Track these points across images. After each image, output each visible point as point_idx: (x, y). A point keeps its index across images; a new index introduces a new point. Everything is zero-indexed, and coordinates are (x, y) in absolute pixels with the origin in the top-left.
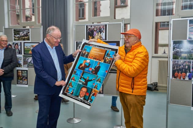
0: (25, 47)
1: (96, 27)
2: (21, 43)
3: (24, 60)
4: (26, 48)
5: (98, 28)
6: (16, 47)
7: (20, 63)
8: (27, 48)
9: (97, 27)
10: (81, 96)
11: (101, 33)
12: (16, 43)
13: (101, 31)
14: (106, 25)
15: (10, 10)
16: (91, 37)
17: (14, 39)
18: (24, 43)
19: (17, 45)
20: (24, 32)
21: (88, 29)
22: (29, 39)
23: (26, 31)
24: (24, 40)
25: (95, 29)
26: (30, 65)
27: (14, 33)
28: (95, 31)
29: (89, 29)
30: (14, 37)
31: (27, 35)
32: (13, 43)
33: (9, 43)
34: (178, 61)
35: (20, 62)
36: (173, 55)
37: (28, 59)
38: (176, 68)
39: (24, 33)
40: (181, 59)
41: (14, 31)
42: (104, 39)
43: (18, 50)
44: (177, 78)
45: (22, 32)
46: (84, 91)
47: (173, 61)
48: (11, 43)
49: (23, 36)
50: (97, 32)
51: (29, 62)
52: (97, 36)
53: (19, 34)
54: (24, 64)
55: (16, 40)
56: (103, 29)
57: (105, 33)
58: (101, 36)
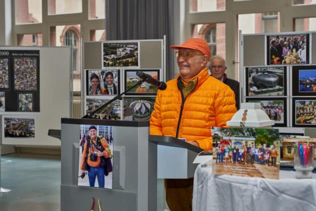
0: (128, 80)
1: (288, 38)
2: (119, 71)
3: (124, 106)
4: (130, 82)
5: (290, 41)
6: (107, 80)
7: (117, 112)
8: (133, 82)
9: (290, 39)
11: (297, 50)
12: (108, 71)
13: (297, 47)
14: (308, 35)
16: (278, 58)
17: (105, 63)
18: (126, 71)
19: (109, 76)
20: (125, 49)
21: (270, 43)
22: (136, 64)
23: (131, 46)
24: (126, 64)
25: (285, 43)
26: (137, 117)
27: (104, 51)
28: (286, 47)
29: (273, 42)
30: (105, 59)
31: (132, 54)
32: (103, 73)
33: (93, 72)
35: (117, 110)
37: (133, 106)
39: (126, 51)
41: (104, 46)
42: (304, 62)
43: (112, 85)
45: (121, 50)
48: (97, 72)
49: (124, 58)
50: (290, 48)
51: (137, 111)
52: (289, 56)
53: (115, 53)
54: (125, 115)
55: (108, 65)
56: (301, 43)
57: (305, 50)
58: (298, 56)
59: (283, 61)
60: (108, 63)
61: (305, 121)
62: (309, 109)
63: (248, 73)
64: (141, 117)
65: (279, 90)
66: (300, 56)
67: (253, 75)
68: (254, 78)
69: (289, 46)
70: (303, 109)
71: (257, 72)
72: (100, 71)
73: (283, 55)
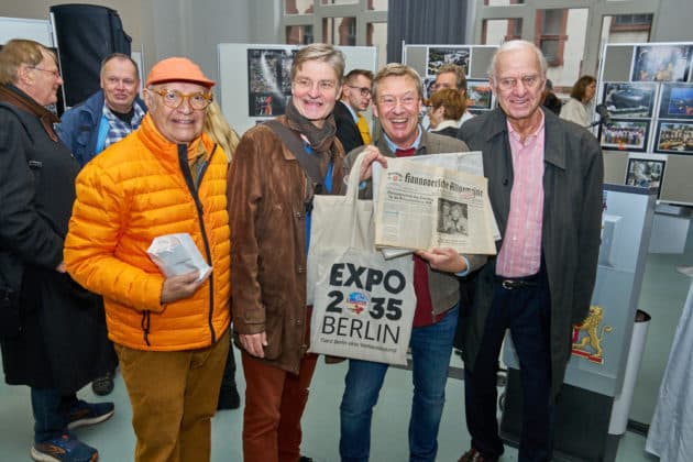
16: (646, 74)
17: (429, 71)
20: (455, 56)
21: (640, 56)
23: (461, 52)
27: (430, 56)
30: (430, 66)
31: (461, 62)
32: (426, 81)
39: (456, 58)
41: (430, 51)
42: (680, 80)
45: (449, 56)
53: (443, 60)
55: (433, 73)
59: (653, 77)
61: (670, 147)
62: (677, 134)
63: (607, 89)
65: (643, 111)
67: (612, 92)
68: (613, 97)
70: (670, 133)
71: (619, 89)
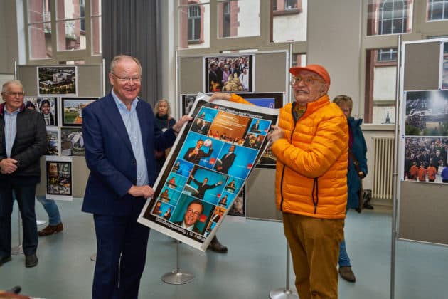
0: (65, 109)
1: (228, 60)
2: (56, 99)
3: (62, 138)
4: (67, 111)
5: (231, 64)
6: (44, 109)
7: (55, 145)
8: (71, 111)
9: (230, 62)
10: (189, 223)
11: (238, 75)
12: (44, 99)
13: (238, 71)
14: (251, 57)
15: (29, 22)
16: (217, 85)
17: (41, 90)
18: (63, 99)
19: (46, 105)
20: (62, 75)
21: (209, 67)
22: (73, 91)
23: (67, 71)
24: (63, 91)
25: (226, 66)
26: (76, 151)
27: (40, 76)
28: (226, 71)
29: (212, 65)
30: (40, 85)
31: (68, 81)
33: (28, 99)
34: (418, 140)
35: (54, 142)
36: (407, 124)
37: (72, 138)
38: (413, 155)
39: (63, 77)
40: (425, 134)
41: (40, 71)
42: (246, 90)
43: (49, 115)
44: (416, 179)
45: (57, 75)
46: (195, 211)
47: (406, 139)
48: (33, 100)
49: (61, 84)
50: (230, 73)
51: (75, 144)
52: (230, 82)
53: (51, 79)
54: (63, 148)
55: (44, 92)
56: (243, 66)
57: (248, 75)
58: (239, 81)
59: (223, 88)
60: (45, 90)
64: (79, 151)
66: (241, 82)
69: (229, 70)
72: (36, 99)
73: (223, 81)
